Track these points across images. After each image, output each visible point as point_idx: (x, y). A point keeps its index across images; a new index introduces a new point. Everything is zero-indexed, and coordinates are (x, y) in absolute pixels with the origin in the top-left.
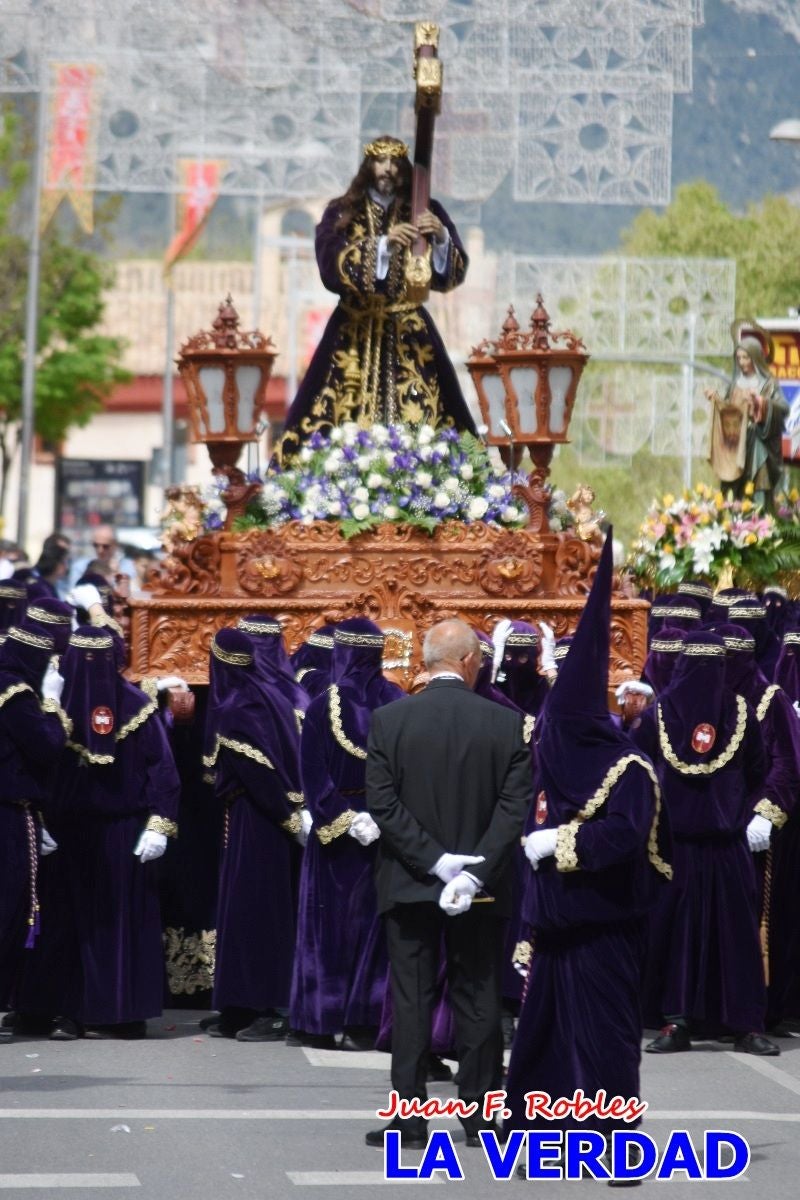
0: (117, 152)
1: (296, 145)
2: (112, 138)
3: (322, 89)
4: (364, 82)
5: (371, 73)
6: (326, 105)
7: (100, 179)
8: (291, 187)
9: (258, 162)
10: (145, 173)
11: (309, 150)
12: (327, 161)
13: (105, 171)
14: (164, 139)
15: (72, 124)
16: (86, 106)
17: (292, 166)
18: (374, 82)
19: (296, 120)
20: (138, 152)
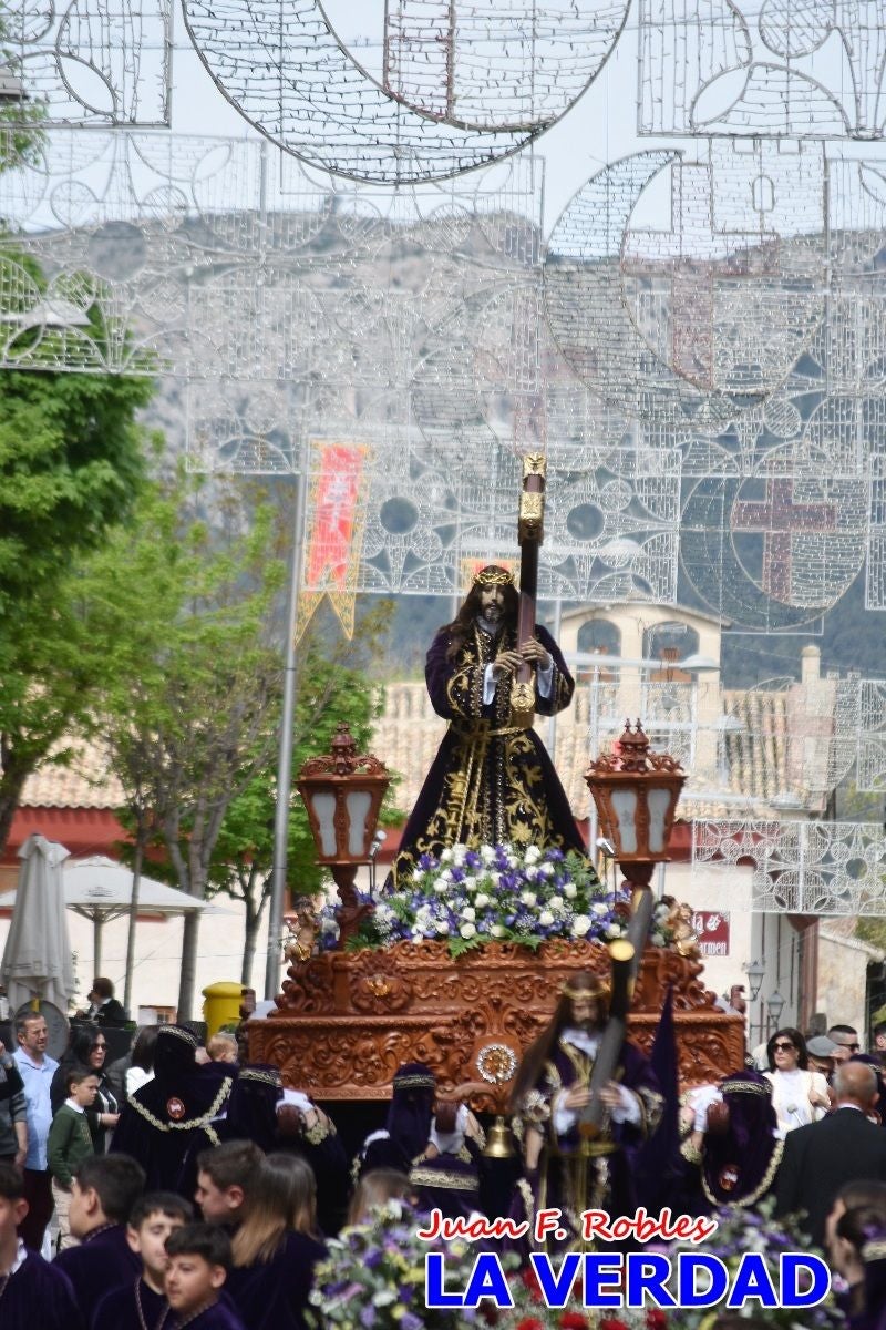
0: (390, 548)
1: (605, 542)
2: (386, 532)
3: (636, 476)
4: (686, 467)
5: (697, 455)
6: (640, 495)
7: (369, 580)
8: (598, 592)
9: (558, 563)
10: (423, 574)
11: (619, 549)
12: (642, 562)
13: (375, 570)
14: (446, 534)
15: (336, 514)
16: (353, 490)
17: (599, 567)
18: (701, 466)
19: (605, 512)
20: (415, 548)
